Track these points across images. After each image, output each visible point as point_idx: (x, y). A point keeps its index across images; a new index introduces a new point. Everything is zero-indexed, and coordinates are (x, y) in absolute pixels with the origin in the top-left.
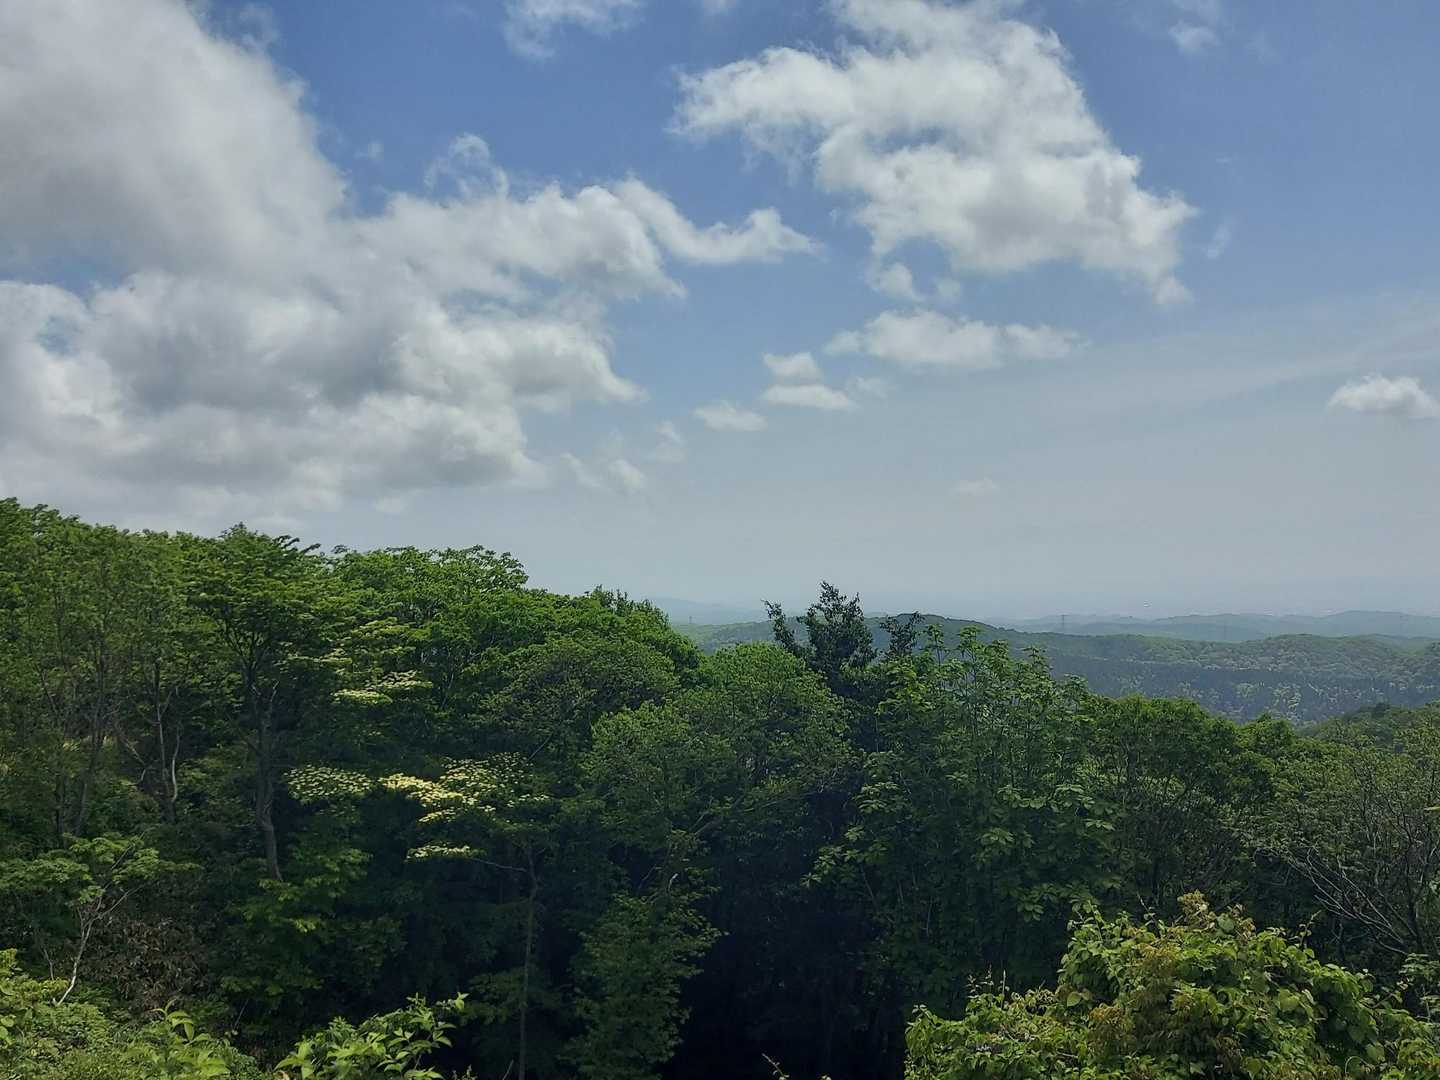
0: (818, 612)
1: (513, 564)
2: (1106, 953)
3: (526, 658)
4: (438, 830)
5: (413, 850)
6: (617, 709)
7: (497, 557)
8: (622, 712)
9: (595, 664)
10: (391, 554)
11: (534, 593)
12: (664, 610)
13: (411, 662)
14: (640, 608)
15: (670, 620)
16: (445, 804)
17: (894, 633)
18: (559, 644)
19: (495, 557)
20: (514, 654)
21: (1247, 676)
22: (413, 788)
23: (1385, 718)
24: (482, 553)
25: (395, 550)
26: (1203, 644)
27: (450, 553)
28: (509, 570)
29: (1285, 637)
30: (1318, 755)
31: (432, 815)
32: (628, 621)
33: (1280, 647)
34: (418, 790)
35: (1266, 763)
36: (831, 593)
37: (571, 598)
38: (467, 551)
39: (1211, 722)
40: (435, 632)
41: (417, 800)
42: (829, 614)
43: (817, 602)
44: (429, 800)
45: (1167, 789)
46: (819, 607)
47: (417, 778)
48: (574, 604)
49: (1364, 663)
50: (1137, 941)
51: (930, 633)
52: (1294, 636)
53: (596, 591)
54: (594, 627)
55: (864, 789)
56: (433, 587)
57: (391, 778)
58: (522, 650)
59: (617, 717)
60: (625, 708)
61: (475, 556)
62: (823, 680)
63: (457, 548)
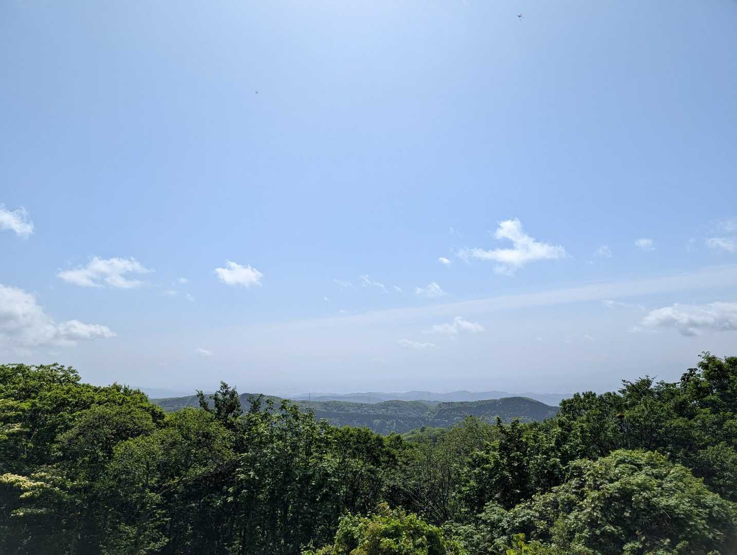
0: (219, 393)
1: (73, 372)
2: (353, 528)
3: (80, 416)
4: (30, 501)
5: (14, 511)
6: (126, 439)
7: (66, 368)
8: (128, 440)
9: (116, 418)
10: (11, 367)
11: (83, 385)
12: (146, 393)
13: (17, 419)
14: (135, 393)
15: (149, 397)
16: (33, 488)
17: (252, 403)
18: (98, 409)
19: (64, 368)
20: (74, 414)
21: (378, 417)
22: (17, 481)
23: (425, 432)
24: (59, 367)
25: (13, 365)
26: (362, 404)
27: (42, 366)
28: (72, 375)
29: (390, 401)
30: (411, 447)
31: (28, 494)
32: (131, 399)
33: (389, 405)
34: (19, 481)
35: (394, 451)
36: (225, 386)
37: (102, 388)
38: (51, 366)
39: (374, 436)
40: (34, 405)
41: (20, 486)
42: (224, 394)
43: (219, 390)
44: (26, 486)
45: (357, 464)
46: (219, 392)
47: (18, 475)
48: (103, 390)
49: (417, 411)
50: (365, 523)
51: (268, 403)
52: (393, 401)
53: (114, 385)
54: (114, 402)
55: (237, 470)
56: (33, 383)
57: (4, 475)
58: (79, 413)
59: (126, 442)
60: (130, 438)
61: (54, 368)
62: (223, 424)
63: (44, 364)
